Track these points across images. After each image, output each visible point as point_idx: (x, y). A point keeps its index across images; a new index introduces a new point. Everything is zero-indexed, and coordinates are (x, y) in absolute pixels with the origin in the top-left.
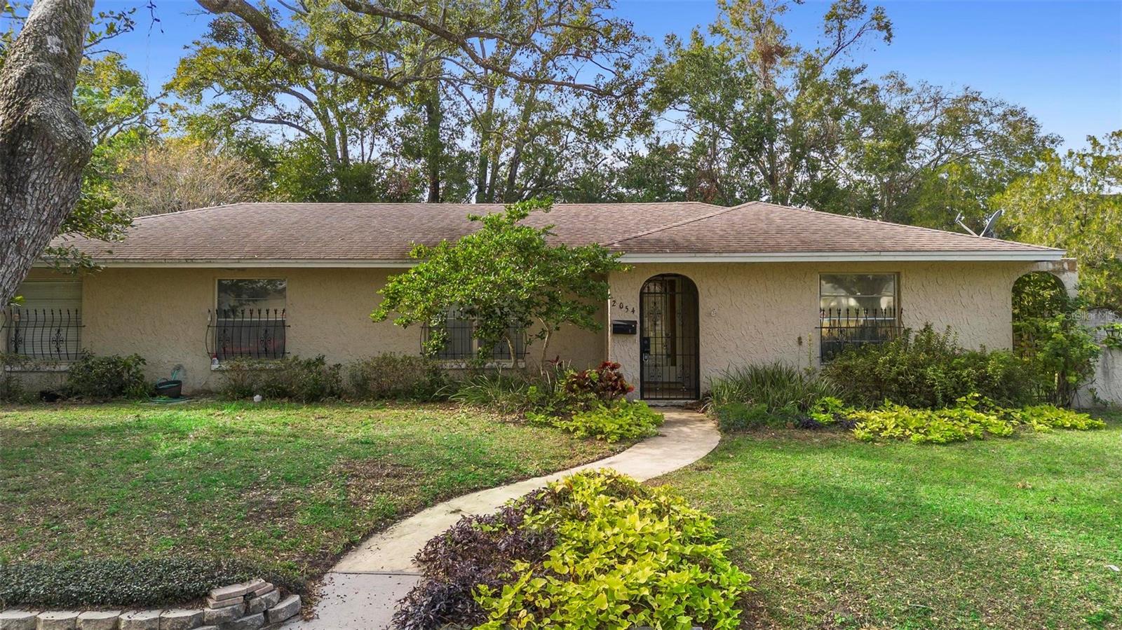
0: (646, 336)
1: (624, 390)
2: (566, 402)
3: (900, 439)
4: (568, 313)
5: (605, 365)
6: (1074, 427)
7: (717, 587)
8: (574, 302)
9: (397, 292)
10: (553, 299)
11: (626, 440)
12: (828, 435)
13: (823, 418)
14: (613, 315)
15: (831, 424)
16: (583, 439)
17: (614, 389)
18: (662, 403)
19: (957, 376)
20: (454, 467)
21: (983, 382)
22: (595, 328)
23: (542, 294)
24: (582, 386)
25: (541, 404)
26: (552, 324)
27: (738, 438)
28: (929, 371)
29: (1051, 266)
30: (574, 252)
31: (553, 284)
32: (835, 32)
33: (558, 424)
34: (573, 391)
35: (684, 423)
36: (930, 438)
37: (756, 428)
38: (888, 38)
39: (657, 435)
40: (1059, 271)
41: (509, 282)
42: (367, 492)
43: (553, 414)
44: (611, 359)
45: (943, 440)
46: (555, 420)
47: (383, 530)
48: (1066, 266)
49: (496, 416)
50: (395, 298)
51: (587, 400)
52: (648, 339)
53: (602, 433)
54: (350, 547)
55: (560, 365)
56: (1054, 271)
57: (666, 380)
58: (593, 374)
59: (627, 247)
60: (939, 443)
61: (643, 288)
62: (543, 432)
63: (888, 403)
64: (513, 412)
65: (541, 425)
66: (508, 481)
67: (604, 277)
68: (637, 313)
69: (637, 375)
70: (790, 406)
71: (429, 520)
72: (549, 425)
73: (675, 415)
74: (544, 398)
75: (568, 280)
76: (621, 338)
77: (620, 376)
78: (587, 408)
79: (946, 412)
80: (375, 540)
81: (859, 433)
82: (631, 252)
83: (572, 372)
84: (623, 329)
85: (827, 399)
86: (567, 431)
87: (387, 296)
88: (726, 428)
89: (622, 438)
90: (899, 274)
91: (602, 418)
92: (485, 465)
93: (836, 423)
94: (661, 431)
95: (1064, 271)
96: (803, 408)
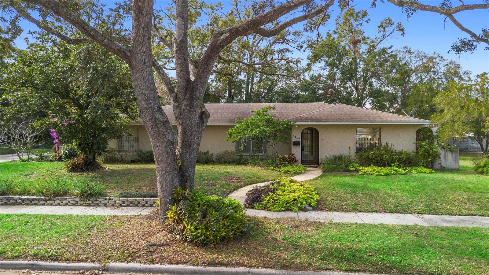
0: (303, 146)
1: (296, 161)
2: (279, 164)
3: (372, 174)
4: (280, 139)
5: (290, 154)
6: (425, 172)
7: (313, 198)
8: (281, 136)
9: (231, 133)
10: (276, 135)
11: (295, 174)
12: (352, 173)
13: (352, 169)
14: (293, 140)
15: (353, 171)
16: (284, 173)
17: (293, 161)
18: (307, 166)
19: (393, 158)
20: (251, 178)
21: (400, 160)
22: (287, 143)
23: (272, 134)
24: (284, 160)
25: (272, 164)
26: (275, 142)
27: (327, 173)
28: (384, 157)
29: (428, 126)
30: (281, 122)
31: (276, 131)
32: (382, 32)
33: (277, 169)
34: (281, 161)
35: (313, 170)
36: (380, 174)
37: (332, 171)
38: (403, 34)
39: (304, 173)
40: (431, 127)
41: (264, 131)
42: (231, 182)
43: (275, 167)
44: (292, 153)
45: (383, 175)
46: (276, 169)
47: (237, 190)
48: (433, 125)
49: (259, 168)
50: (231, 134)
51: (285, 164)
52: (304, 147)
53: (289, 172)
54: (230, 192)
55: (277, 154)
56: (430, 127)
57: (309, 160)
58: (287, 156)
59: (298, 120)
60: (382, 175)
61: (302, 131)
62: (273, 171)
63: (372, 165)
64: (264, 167)
65: (272, 170)
66: (265, 182)
67: (291, 129)
68: (300, 139)
69: (300, 158)
70: (343, 166)
71: (247, 188)
72: (275, 170)
73: (311, 169)
74: (273, 163)
75: (280, 130)
76: (295, 146)
77: (295, 157)
78: (285, 166)
79: (388, 168)
80: (235, 191)
81: (360, 173)
82: (299, 121)
83: (281, 156)
84: (296, 144)
85: (354, 164)
86: (279, 171)
87: (229, 134)
88: (323, 172)
89: (295, 173)
90: (381, 128)
91: (290, 168)
92: (259, 178)
93: (355, 170)
94: (306, 172)
95: (433, 127)
96: (346, 166)
